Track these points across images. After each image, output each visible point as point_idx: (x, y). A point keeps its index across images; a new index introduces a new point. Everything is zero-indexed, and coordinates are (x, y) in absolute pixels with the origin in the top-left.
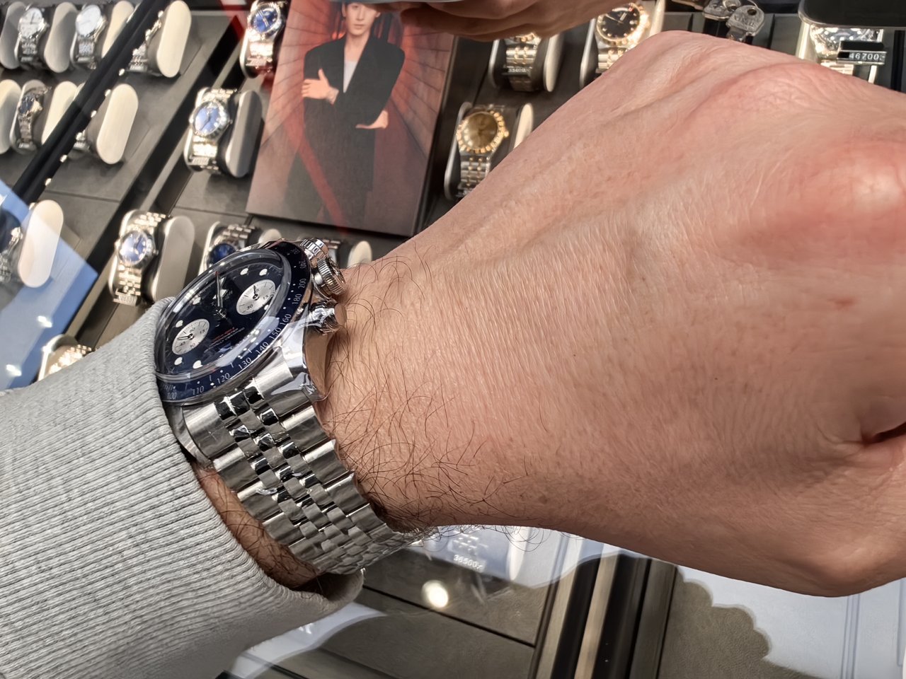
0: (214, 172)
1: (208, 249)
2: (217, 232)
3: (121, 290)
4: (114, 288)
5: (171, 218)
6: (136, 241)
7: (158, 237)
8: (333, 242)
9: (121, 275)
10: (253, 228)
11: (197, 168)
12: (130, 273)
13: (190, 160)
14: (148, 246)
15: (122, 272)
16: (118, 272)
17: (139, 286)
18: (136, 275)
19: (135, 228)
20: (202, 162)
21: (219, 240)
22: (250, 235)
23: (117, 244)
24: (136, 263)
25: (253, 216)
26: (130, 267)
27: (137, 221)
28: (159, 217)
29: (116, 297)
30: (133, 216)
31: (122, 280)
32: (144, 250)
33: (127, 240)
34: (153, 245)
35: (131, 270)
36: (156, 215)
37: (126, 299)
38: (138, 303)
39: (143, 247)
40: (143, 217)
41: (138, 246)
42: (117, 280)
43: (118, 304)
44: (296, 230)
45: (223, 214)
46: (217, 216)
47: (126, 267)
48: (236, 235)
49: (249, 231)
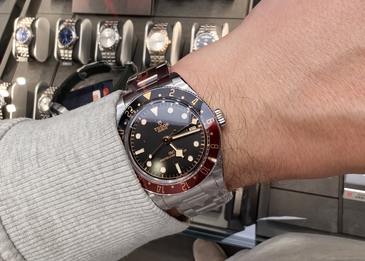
1: (57, 32)
2: (61, 23)
3: (19, 55)
4: (16, 55)
5: (37, 19)
6: (23, 31)
7: (33, 28)
8: (115, 22)
9: (18, 48)
10: (77, 19)
12: (22, 47)
14: (28, 33)
15: (19, 46)
16: (16, 47)
17: (28, 52)
18: (25, 47)
19: (21, 26)
21: (62, 27)
22: (76, 23)
23: (14, 34)
24: (25, 41)
25: (75, 14)
26: (22, 44)
27: (21, 22)
28: (32, 19)
29: (18, 59)
30: (19, 20)
31: (19, 50)
32: (27, 35)
33: (18, 32)
34: (31, 32)
36: (30, 18)
37: (22, 59)
38: (28, 60)
39: (26, 34)
40: (24, 20)
41: (25, 34)
42: (16, 51)
43: (19, 62)
44: (97, 18)
45: (62, 14)
46: (59, 16)
47: (20, 44)
48: (70, 24)
49: (75, 21)
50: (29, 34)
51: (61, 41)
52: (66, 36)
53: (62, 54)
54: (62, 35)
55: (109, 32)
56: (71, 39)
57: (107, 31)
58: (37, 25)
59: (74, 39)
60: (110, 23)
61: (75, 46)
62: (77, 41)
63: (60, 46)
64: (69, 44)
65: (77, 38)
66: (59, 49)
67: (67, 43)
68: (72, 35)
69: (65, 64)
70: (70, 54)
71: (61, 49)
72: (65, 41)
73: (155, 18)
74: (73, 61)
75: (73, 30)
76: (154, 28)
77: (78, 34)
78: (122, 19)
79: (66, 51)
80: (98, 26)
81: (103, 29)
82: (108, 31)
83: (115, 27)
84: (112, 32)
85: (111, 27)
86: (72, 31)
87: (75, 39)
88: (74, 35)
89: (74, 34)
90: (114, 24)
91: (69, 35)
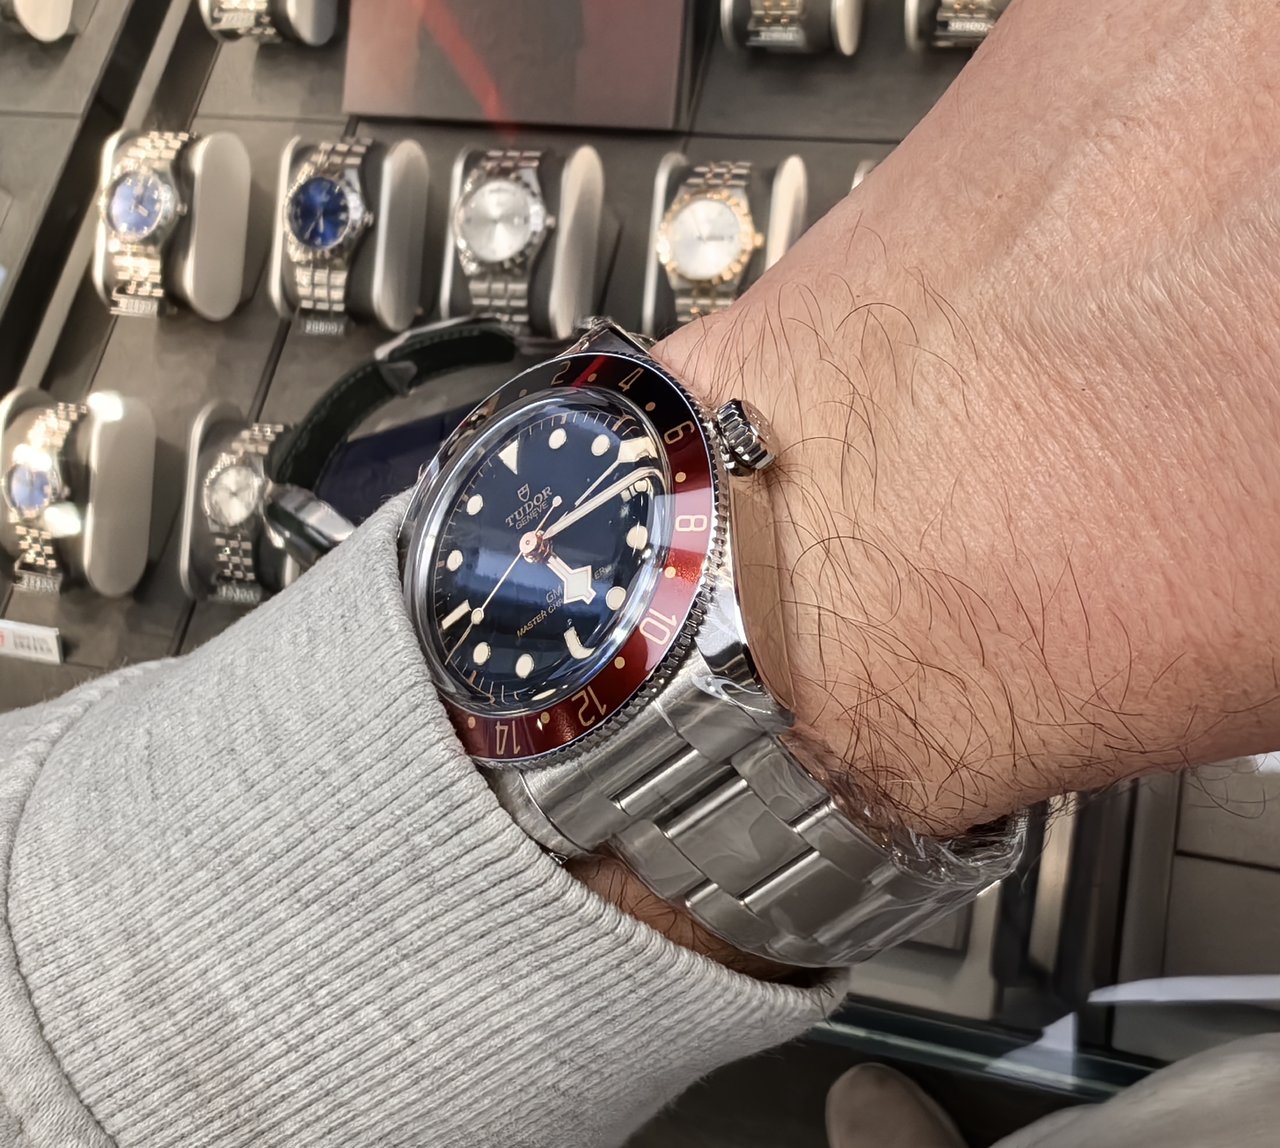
0: (265, 40)
1: (284, 195)
2: (299, 156)
3: (122, 290)
4: (108, 289)
5: (199, 138)
6: (138, 190)
7: (180, 172)
8: (527, 154)
9: (118, 261)
10: (368, 141)
11: (232, 35)
12: (134, 254)
13: (216, 20)
14: (163, 198)
15: (121, 253)
16: (109, 256)
17: (158, 279)
18: (148, 256)
19: (130, 164)
20: (241, 22)
21: (306, 171)
22: (365, 158)
23: (101, 201)
24: (146, 232)
25: (357, 120)
26: (133, 244)
27: (132, 151)
28: (175, 138)
29: (115, 304)
30: (122, 142)
31: (121, 269)
32: (157, 206)
33: (119, 190)
34: (173, 194)
35: (135, 248)
36: (169, 135)
37: (136, 307)
38: (161, 311)
39: (154, 202)
40: (142, 141)
41: (144, 200)
42: (110, 270)
43: (118, 316)
44: (448, 138)
45: (299, 121)
46: (290, 126)
47: (124, 243)
48: (337, 160)
49: (361, 149)
50: (166, 200)
51: (299, 234)
52: (319, 212)
53: (302, 286)
54: (304, 210)
55: (504, 197)
56: (344, 223)
57: (492, 191)
58: (197, 162)
59: (354, 222)
60: (505, 158)
61: (356, 255)
62: (368, 232)
63: (297, 254)
64: (334, 244)
65: (369, 218)
66: (289, 266)
67: (325, 241)
68: (345, 209)
69: (315, 327)
70: (335, 287)
71: (299, 264)
72: (315, 233)
73: (694, 142)
74: (346, 318)
75: (349, 184)
76: (693, 181)
77: (370, 202)
78: (556, 143)
79: (321, 275)
80: (458, 169)
81: (478, 185)
82: (499, 190)
83: (529, 175)
84: (514, 194)
85: (513, 176)
86: (347, 190)
87: (358, 225)
88: (355, 208)
89: (354, 202)
90: (522, 164)
91: (336, 208)
